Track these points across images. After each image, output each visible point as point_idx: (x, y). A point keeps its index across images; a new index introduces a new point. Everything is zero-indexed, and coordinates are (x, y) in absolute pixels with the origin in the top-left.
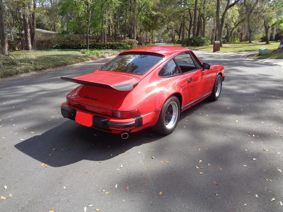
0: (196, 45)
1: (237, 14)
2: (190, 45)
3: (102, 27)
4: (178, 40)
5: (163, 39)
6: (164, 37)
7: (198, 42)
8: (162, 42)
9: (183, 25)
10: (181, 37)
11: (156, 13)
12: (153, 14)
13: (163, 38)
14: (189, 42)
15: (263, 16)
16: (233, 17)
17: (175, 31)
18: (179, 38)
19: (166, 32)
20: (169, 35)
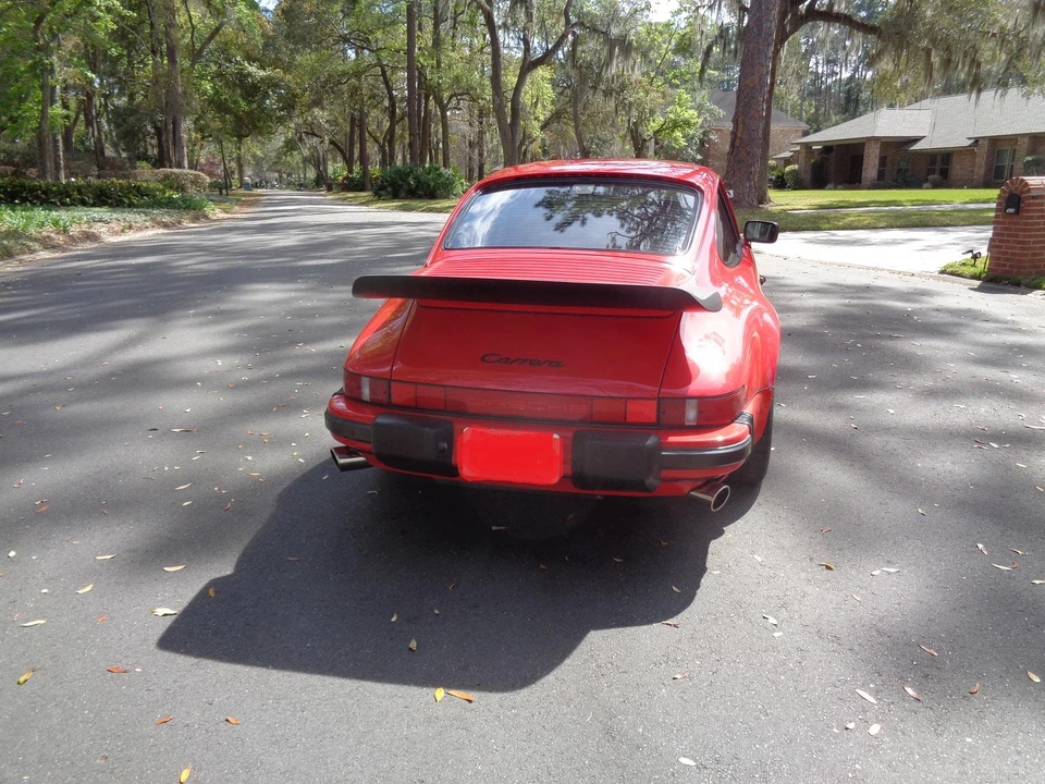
0: (426, 195)
1: (549, 92)
2: (403, 195)
3: (43, 112)
4: (346, 178)
5: (276, 175)
6: (279, 168)
7: (432, 184)
8: (273, 187)
9: (358, 123)
10: (357, 168)
11: (262, 73)
12: (250, 74)
13: (278, 171)
14: (400, 183)
15: (631, 104)
16: (536, 103)
17: (332, 142)
18: (351, 171)
19: (290, 146)
20: (305, 160)
